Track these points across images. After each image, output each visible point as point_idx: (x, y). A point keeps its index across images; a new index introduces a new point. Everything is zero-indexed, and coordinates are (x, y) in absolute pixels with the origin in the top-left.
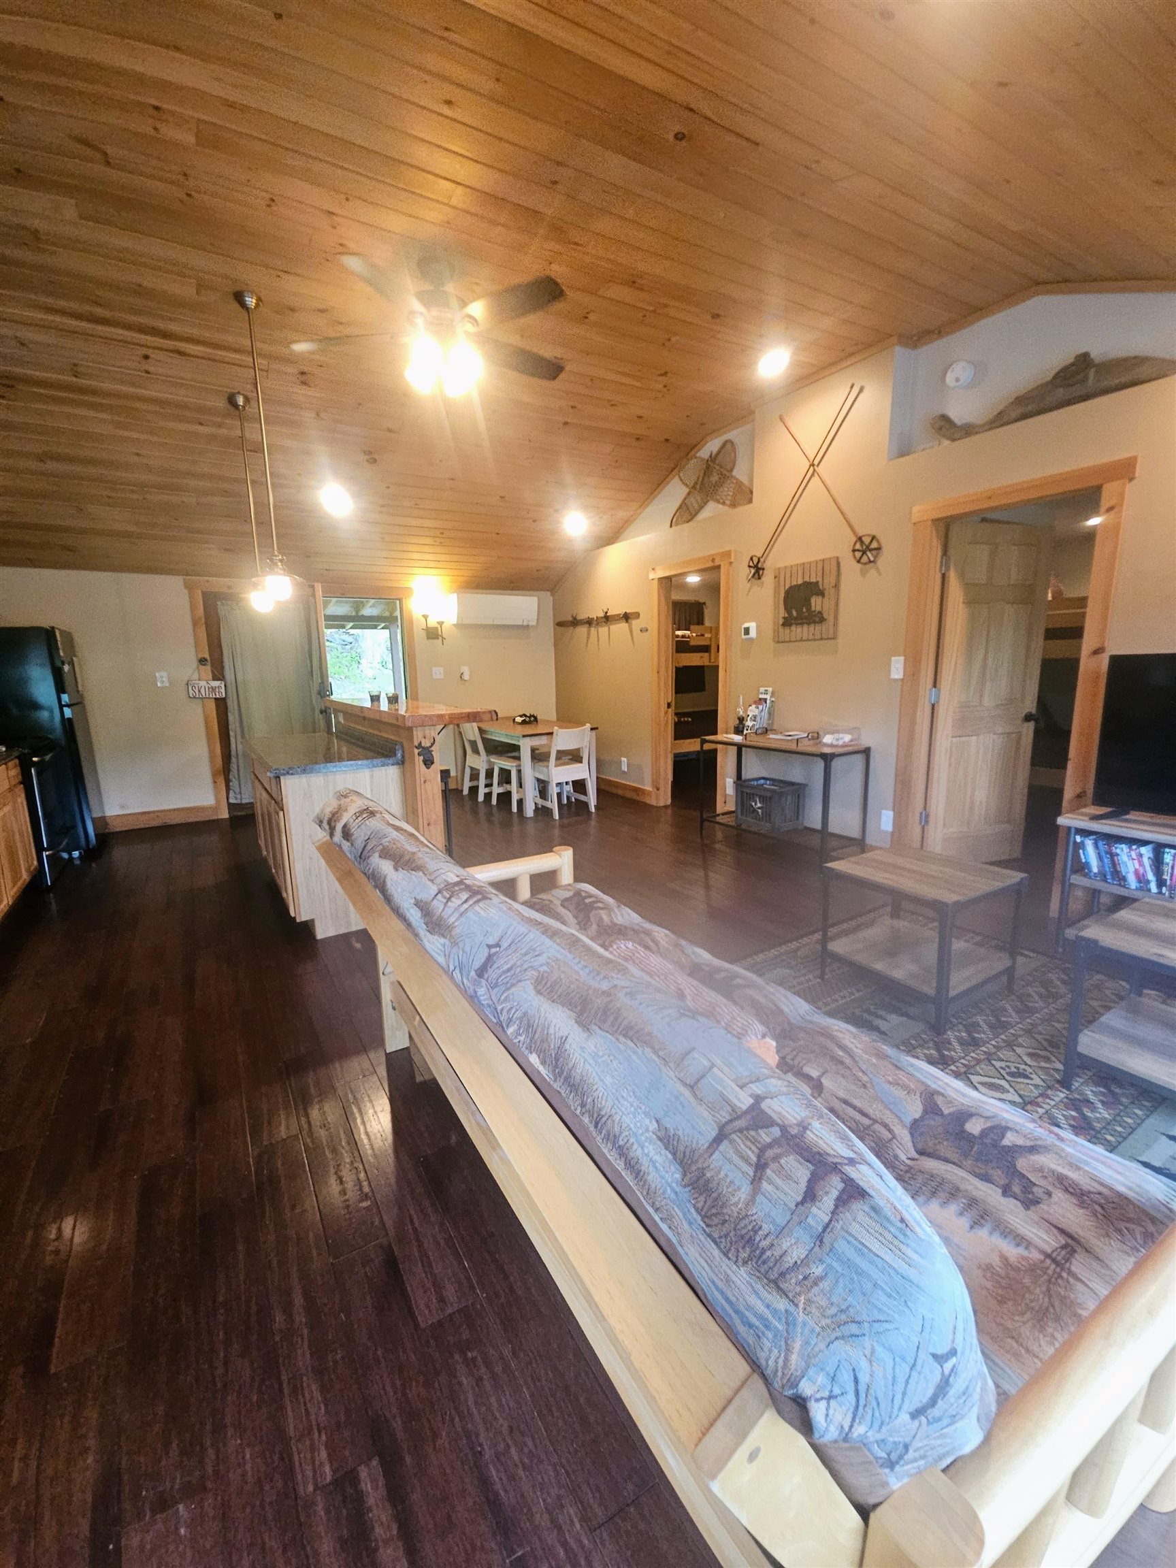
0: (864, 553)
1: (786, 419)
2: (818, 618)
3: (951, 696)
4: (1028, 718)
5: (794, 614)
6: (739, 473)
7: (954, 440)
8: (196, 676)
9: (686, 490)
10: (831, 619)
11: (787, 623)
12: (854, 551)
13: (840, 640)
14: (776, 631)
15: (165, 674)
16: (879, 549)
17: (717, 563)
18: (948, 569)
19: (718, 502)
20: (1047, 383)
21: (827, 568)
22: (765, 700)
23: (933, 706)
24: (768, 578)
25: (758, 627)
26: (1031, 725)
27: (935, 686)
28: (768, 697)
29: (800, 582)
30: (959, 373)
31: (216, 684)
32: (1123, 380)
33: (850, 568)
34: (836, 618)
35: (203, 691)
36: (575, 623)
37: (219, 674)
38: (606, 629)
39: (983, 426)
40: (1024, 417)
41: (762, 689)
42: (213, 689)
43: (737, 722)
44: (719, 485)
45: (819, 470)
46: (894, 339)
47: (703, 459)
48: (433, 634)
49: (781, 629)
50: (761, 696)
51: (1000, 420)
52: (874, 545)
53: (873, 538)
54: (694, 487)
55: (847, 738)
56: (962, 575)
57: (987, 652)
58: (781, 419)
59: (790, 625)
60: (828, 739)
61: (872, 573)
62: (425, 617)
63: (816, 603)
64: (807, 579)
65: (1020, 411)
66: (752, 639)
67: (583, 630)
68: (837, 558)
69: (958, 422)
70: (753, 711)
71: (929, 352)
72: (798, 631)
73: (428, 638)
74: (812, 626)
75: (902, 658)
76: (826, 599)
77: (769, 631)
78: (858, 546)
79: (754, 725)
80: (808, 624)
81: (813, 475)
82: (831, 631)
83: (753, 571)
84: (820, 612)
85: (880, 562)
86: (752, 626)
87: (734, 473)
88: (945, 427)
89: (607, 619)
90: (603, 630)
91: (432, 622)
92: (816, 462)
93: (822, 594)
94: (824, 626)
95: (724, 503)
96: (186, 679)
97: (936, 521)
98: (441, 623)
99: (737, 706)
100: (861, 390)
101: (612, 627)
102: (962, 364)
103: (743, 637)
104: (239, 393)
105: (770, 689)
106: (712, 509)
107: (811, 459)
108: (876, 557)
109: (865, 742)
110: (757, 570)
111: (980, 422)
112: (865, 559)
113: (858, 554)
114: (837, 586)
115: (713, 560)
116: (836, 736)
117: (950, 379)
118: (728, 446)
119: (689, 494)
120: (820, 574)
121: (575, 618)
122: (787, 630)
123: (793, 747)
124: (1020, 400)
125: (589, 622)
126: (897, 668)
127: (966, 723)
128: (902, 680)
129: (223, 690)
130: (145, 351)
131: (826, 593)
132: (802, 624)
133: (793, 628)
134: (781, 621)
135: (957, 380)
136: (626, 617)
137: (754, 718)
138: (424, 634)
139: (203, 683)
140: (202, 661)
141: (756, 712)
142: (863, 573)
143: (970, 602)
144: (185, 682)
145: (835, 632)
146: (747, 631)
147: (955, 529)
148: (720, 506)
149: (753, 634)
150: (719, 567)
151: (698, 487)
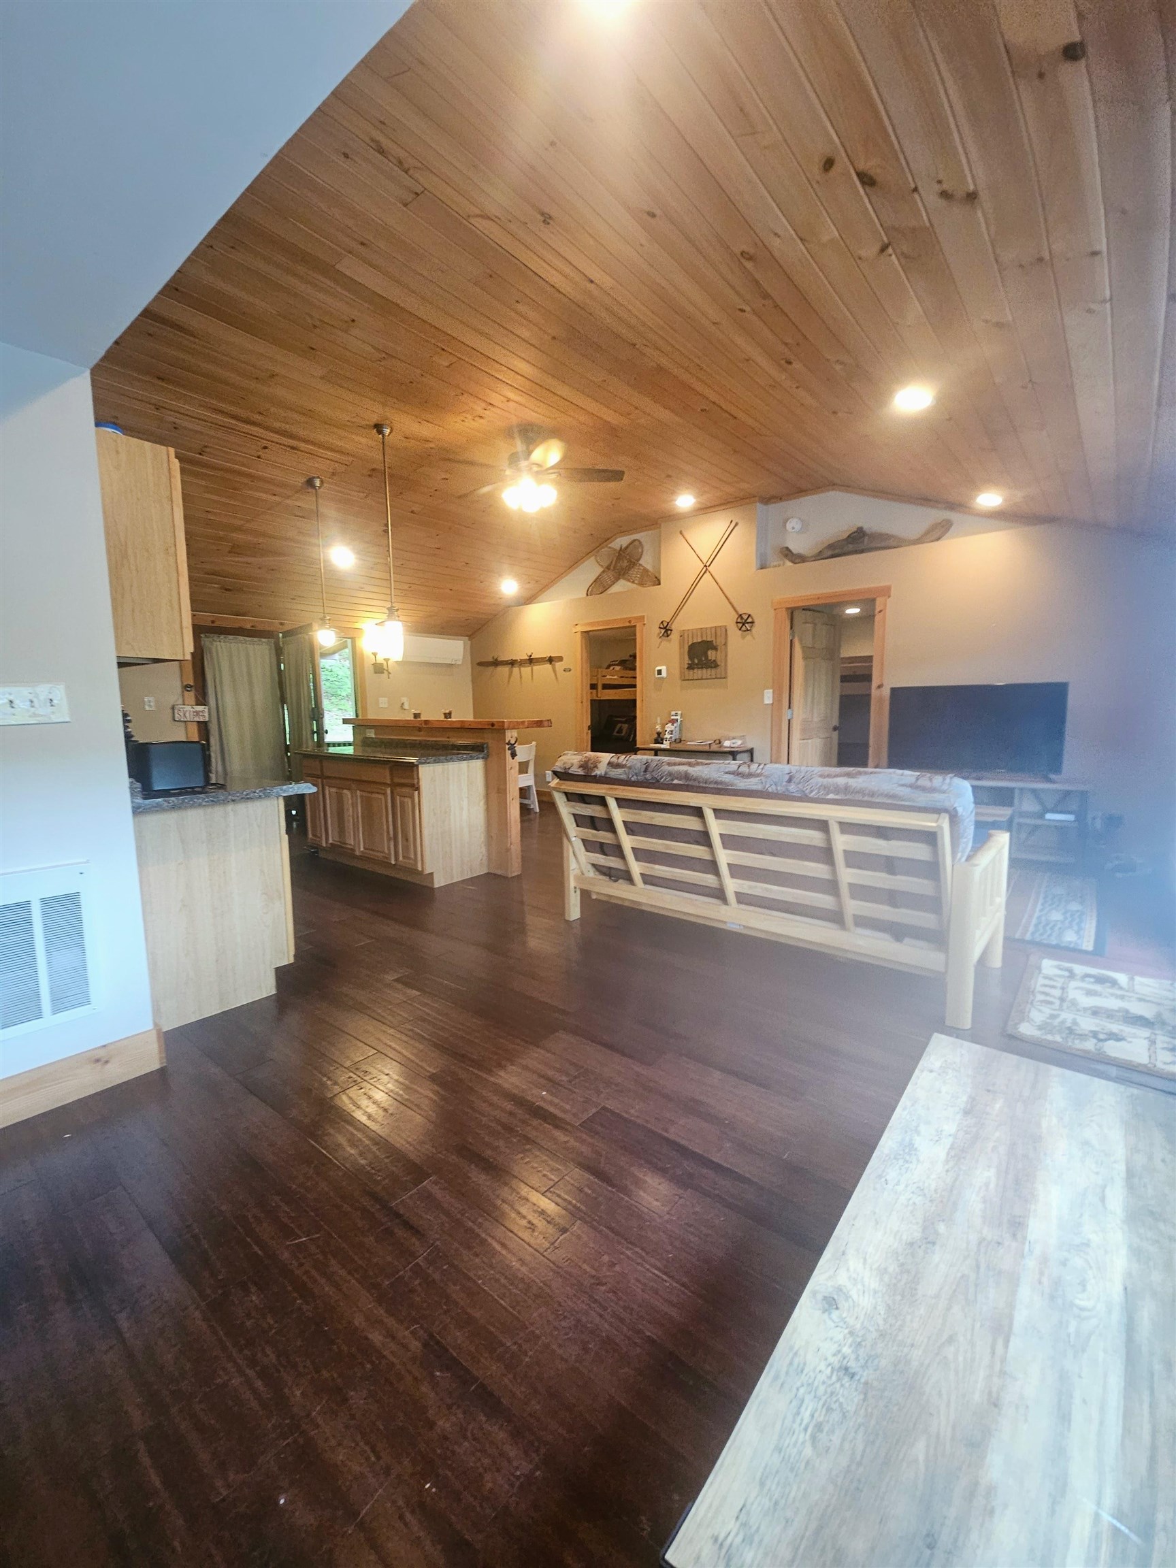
0: (744, 624)
1: (684, 533)
2: (713, 665)
3: (799, 713)
4: (835, 729)
5: (696, 661)
6: (646, 562)
7: (795, 563)
8: (180, 701)
9: (600, 570)
10: (723, 664)
11: (690, 667)
12: (737, 623)
13: (729, 679)
14: (682, 673)
15: (151, 699)
16: (752, 623)
17: (632, 624)
18: (793, 636)
19: (629, 581)
20: (843, 540)
21: (719, 634)
22: (677, 720)
23: (789, 720)
24: (675, 636)
25: (667, 670)
26: (837, 732)
27: (790, 708)
28: (678, 717)
29: (699, 640)
30: (794, 524)
31: (200, 708)
32: (879, 545)
33: (734, 634)
34: (726, 665)
35: (187, 715)
36: (496, 663)
37: (202, 699)
38: (529, 669)
39: (812, 557)
40: (833, 556)
41: (673, 713)
42: (197, 713)
43: (656, 736)
44: (629, 568)
45: (709, 569)
46: (757, 499)
47: (615, 550)
48: (379, 669)
49: (687, 672)
50: (673, 717)
51: (820, 556)
52: (750, 620)
53: (749, 616)
54: (608, 568)
55: (739, 742)
56: (801, 641)
57: (813, 689)
58: (681, 533)
59: (693, 669)
60: (727, 743)
61: (749, 638)
62: (375, 654)
63: (711, 654)
64: (705, 639)
65: (830, 553)
66: (663, 678)
67: (505, 670)
68: (725, 626)
69: (795, 552)
70: (669, 727)
71: (774, 508)
72: (698, 673)
73: (376, 673)
74: (709, 670)
75: (771, 691)
76: (719, 652)
77: (677, 672)
78: (739, 620)
79: (671, 738)
80: (707, 668)
81: (705, 572)
82: (723, 673)
83: (663, 631)
84: (714, 661)
85: (754, 630)
86: (664, 668)
87: (641, 562)
88: (787, 554)
89: (531, 661)
90: (526, 670)
91: (380, 659)
92: (708, 565)
93: (715, 648)
94: (718, 670)
95: (633, 582)
96: (172, 703)
97: (787, 609)
98: (387, 660)
99: (655, 724)
100: (737, 524)
101: (535, 668)
102: (795, 520)
103: (657, 676)
104: (318, 477)
105: (679, 712)
106: (621, 586)
107: (705, 562)
108: (751, 627)
109: (749, 746)
110: (666, 630)
111: (810, 555)
112: (744, 628)
113: (740, 625)
114: (725, 644)
115: (630, 622)
116: (734, 741)
117: (789, 526)
118: (636, 543)
119: (603, 572)
120: (714, 635)
121: (496, 660)
122: (691, 672)
123: (707, 748)
124: (831, 546)
125: (512, 663)
126: (768, 697)
127: (806, 733)
128: (772, 704)
129: (206, 714)
130: (265, 443)
131: (719, 648)
132: (702, 668)
133: (695, 671)
134: (686, 666)
135: (793, 528)
136: (551, 660)
137: (671, 732)
138: (372, 669)
139: (188, 708)
140: (186, 687)
141: (673, 728)
142: (743, 637)
143: (805, 658)
144: (171, 706)
145: (726, 673)
146: (660, 672)
147: (796, 614)
148: (629, 584)
149: (664, 674)
150: (635, 626)
151: (612, 568)
